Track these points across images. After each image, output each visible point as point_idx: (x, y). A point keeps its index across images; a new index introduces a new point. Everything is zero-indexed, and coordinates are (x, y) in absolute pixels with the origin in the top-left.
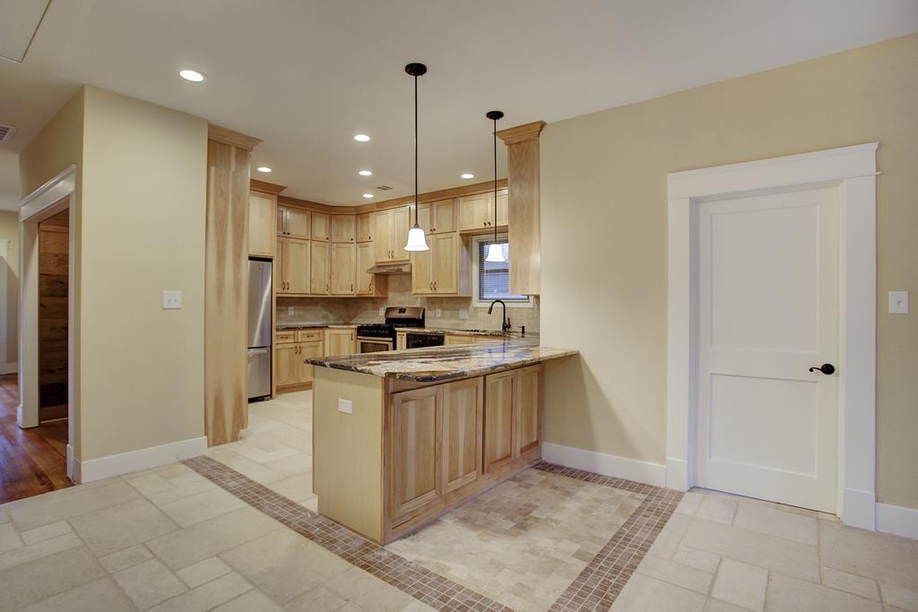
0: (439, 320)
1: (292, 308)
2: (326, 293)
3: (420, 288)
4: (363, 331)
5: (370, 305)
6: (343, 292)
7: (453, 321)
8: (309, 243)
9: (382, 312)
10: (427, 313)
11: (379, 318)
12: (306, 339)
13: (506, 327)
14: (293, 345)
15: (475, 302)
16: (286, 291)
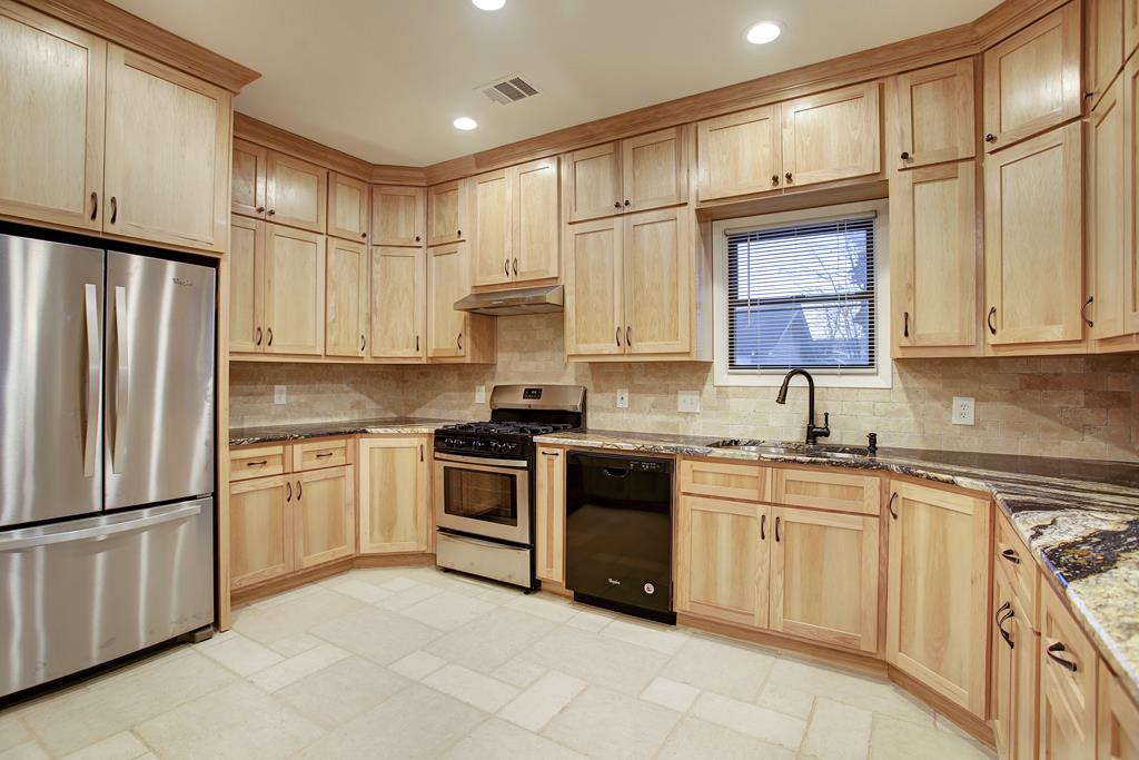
0: (625, 416)
1: (284, 387)
2: (361, 354)
3: (585, 342)
4: (447, 440)
5: (453, 380)
6: (400, 354)
7: (661, 418)
8: (321, 239)
9: (482, 396)
10: (593, 400)
11: (475, 408)
12: (315, 463)
13: (815, 433)
14: (280, 481)
15: (720, 374)
16: (264, 347)
